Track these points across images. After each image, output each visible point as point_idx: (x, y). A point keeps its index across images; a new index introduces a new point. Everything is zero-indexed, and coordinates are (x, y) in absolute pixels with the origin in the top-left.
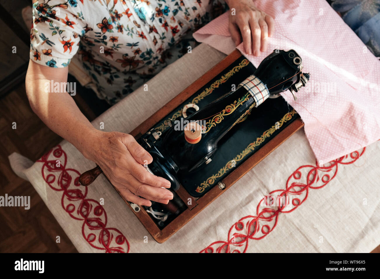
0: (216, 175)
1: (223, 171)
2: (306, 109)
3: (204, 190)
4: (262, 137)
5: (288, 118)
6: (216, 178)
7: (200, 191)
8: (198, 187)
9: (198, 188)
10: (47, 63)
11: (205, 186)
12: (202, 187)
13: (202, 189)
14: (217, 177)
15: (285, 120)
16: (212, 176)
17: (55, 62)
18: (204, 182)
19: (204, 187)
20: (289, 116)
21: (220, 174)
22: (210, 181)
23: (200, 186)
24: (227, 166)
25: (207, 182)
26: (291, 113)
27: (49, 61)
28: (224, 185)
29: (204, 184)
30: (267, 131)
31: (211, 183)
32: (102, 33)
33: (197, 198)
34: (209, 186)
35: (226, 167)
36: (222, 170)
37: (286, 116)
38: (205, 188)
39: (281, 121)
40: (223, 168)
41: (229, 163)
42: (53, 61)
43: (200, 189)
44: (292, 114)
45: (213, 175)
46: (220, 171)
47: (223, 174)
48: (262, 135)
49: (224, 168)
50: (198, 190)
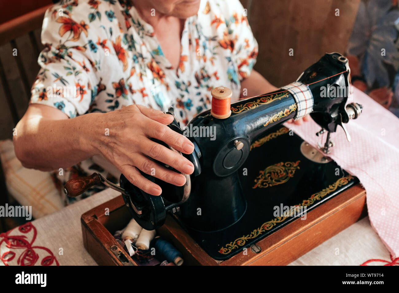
0: (248, 235)
1: (257, 233)
2: (366, 173)
3: (230, 251)
4: (310, 200)
5: (344, 183)
6: (247, 239)
7: (224, 252)
8: (223, 247)
9: (222, 249)
10: (55, 104)
11: (232, 247)
12: (227, 248)
13: (228, 251)
14: (250, 238)
15: (340, 185)
16: (242, 236)
17: (65, 105)
18: (231, 243)
19: (230, 248)
20: (344, 180)
21: (253, 235)
22: (239, 242)
23: (225, 247)
24: (263, 227)
25: (234, 243)
26: (347, 178)
27: (58, 102)
28: (259, 248)
29: (230, 245)
30: (316, 194)
31: (240, 244)
32: (115, 96)
33: (221, 261)
34: (238, 247)
35: (261, 228)
36: (256, 231)
37: (341, 181)
38: (232, 249)
39: (333, 185)
40: (257, 229)
41: (266, 224)
42: (62, 103)
43: (226, 250)
44: (348, 180)
45: (244, 236)
46: (253, 232)
47: (257, 236)
48: (310, 198)
49: (259, 229)
50: (222, 251)
